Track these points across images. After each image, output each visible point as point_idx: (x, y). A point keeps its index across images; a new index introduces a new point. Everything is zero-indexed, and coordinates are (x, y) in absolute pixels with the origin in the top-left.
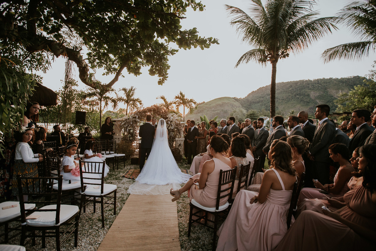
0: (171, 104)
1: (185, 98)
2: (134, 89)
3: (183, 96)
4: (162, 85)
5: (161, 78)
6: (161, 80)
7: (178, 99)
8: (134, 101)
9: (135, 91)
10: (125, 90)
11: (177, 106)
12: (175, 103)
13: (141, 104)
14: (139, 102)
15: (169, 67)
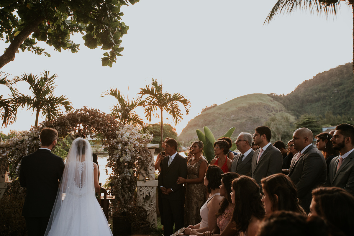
0: (133, 106)
1: (163, 92)
2: (53, 77)
3: (159, 88)
4: (111, 66)
5: (109, 51)
6: (108, 55)
7: (147, 96)
8: (52, 101)
9: (55, 81)
10: (30, 79)
11: (148, 110)
12: (142, 104)
13: (67, 108)
14: (63, 104)
15: (124, 30)
